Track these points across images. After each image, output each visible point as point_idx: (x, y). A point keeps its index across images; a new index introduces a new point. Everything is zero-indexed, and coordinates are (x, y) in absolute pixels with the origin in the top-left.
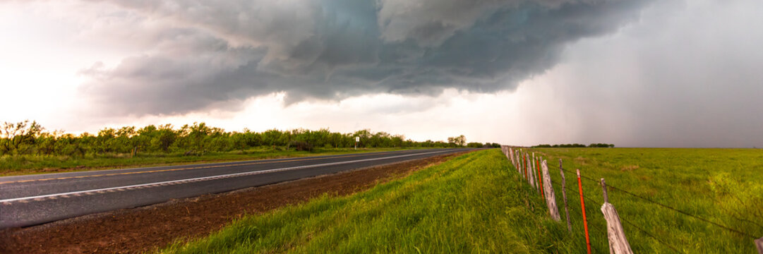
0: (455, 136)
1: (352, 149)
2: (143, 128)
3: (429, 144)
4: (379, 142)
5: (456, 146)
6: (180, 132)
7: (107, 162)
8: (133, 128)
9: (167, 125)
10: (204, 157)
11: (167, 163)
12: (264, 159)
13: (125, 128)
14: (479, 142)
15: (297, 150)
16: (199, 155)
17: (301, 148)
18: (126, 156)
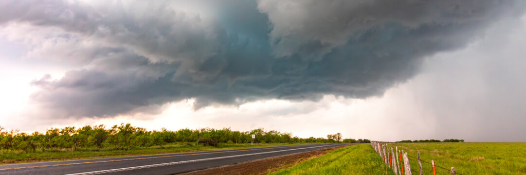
0: (333, 133)
1: (249, 144)
2: (82, 128)
3: (311, 140)
4: (271, 138)
5: (334, 142)
6: (111, 131)
7: (53, 155)
8: (74, 128)
9: (100, 126)
10: (130, 151)
11: (100, 156)
12: (178, 153)
13: (67, 128)
14: (352, 138)
15: (205, 145)
16: (126, 150)
17: (208, 144)
18: (68, 150)
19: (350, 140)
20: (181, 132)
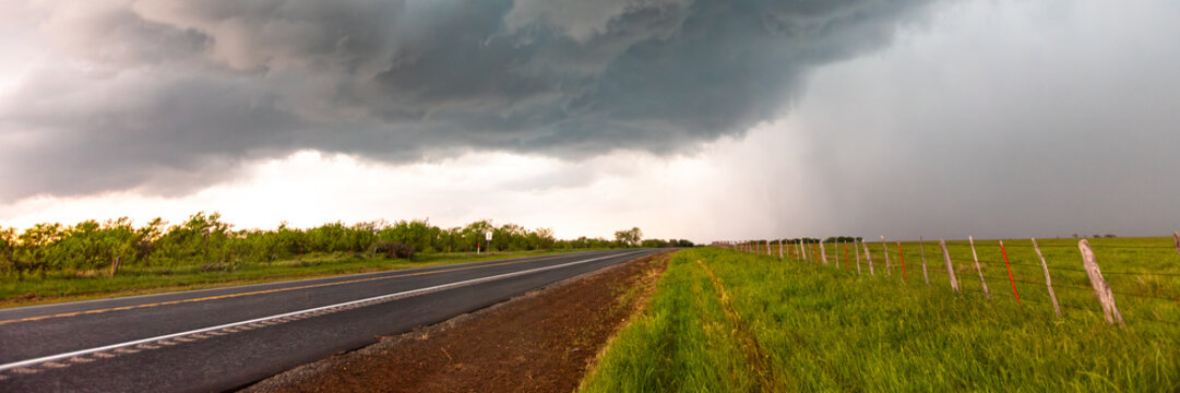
0: (627, 228)
1: (474, 253)
2: (74, 225)
3: (581, 244)
4: (506, 240)
5: (628, 246)
6: (146, 232)
7: (71, 286)
8: (57, 225)
9: (120, 220)
10: (240, 273)
11: (181, 285)
12: (341, 276)
13: (39, 226)
15: (388, 257)
16: (230, 270)
17: (394, 254)
18: (100, 274)
19: (656, 241)
20: (326, 229)
